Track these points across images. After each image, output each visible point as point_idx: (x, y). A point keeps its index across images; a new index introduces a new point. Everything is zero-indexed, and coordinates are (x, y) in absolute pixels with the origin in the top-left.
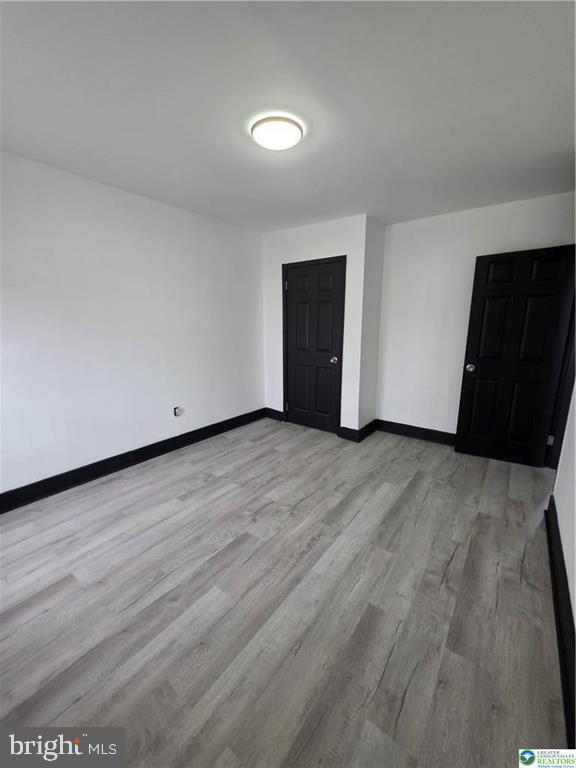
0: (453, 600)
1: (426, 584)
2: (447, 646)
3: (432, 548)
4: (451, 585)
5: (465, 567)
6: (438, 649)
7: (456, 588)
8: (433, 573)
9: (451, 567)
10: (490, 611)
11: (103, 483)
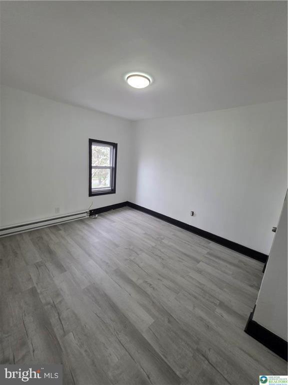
0: (43, 301)
1: (58, 295)
2: (35, 287)
3: (74, 313)
4: (49, 306)
5: (50, 324)
6: (37, 284)
7: (46, 307)
8: (60, 302)
9: (56, 314)
10: (25, 315)
11: (156, 220)
